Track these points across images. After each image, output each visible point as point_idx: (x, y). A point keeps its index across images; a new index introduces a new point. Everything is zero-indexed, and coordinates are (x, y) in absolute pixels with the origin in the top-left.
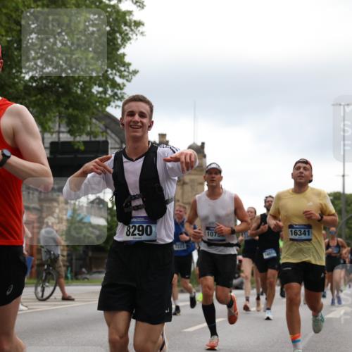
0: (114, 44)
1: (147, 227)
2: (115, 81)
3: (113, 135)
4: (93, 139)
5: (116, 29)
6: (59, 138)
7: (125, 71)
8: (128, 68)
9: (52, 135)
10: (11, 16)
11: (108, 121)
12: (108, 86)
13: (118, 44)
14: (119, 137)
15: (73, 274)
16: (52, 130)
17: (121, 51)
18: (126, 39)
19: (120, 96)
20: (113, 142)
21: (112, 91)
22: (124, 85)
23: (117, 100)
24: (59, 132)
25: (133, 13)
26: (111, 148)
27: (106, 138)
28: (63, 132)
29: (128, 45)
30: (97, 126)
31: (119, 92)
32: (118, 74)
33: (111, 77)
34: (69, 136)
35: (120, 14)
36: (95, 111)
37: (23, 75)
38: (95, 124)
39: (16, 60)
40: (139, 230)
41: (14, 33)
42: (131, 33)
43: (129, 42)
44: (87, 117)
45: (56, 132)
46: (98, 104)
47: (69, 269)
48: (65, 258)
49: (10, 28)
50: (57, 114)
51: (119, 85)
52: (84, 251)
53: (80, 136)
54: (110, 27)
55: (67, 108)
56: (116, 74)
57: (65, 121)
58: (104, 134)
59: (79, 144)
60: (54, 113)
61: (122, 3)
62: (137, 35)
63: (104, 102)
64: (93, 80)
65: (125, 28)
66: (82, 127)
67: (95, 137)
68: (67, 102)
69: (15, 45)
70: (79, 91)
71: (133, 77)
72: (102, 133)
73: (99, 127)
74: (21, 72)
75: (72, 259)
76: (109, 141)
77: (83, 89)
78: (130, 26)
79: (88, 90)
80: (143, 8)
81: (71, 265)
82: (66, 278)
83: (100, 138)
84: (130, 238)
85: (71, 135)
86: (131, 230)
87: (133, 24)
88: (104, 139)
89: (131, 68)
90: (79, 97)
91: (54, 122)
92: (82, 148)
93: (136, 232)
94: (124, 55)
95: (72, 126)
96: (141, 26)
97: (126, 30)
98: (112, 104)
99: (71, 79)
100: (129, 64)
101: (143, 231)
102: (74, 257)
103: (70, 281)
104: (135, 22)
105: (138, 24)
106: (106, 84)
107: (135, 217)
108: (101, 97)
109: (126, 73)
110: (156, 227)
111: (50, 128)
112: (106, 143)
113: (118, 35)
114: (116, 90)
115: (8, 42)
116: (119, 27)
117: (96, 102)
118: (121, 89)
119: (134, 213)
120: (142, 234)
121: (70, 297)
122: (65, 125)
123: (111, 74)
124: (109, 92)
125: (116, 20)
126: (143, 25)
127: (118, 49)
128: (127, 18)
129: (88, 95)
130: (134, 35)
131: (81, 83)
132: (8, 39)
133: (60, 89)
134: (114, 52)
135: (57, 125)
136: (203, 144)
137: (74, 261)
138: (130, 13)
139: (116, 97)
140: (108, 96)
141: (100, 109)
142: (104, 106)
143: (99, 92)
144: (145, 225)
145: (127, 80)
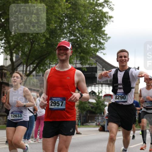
0: (100, 26)
1: (124, 96)
2: (101, 42)
3: (99, 65)
4: (91, 66)
5: (101, 20)
6: (76, 66)
7: (105, 37)
8: (106, 36)
9: (73, 65)
10: (57, 16)
11: (97, 59)
12: (97, 44)
13: (102, 26)
14: (102, 65)
15: (81, 123)
16: (73, 63)
17: (103, 29)
18: (105, 24)
19: (103, 48)
20: (99, 67)
21: (99, 46)
22: (104, 43)
23: (102, 49)
24: (76, 64)
25: (109, 13)
26: (99, 70)
27: (96, 65)
28: (78, 64)
29: (106, 26)
30: (92, 61)
31: (102, 46)
32: (102, 39)
33: (99, 40)
34: (80, 65)
35: (103, 13)
36: (91, 54)
37: (61, 40)
38: (92, 60)
39: (59, 34)
40: (121, 97)
41: (58, 23)
42: (108, 21)
43: (107, 25)
44: (88, 57)
45: (75, 64)
46: (93, 52)
47: (79, 121)
48: (78, 117)
49: (56, 21)
50: (76, 56)
51: (102, 43)
52: (86, 114)
53: (85, 65)
54: (99, 19)
55: (80, 53)
56: (101, 39)
57: (79, 59)
58: (96, 64)
59: (84, 68)
60: (74, 56)
61: (104, 8)
62: (110, 22)
63: (96, 51)
64: (91, 41)
65: (105, 19)
66: (86, 61)
67: (92, 65)
68: (80, 51)
69: (58, 28)
70: (85, 46)
71: (108, 40)
72: (94, 63)
73: (93, 61)
74: (61, 39)
75: (80, 117)
76: (98, 67)
77: (87, 46)
78: (107, 18)
79: (89, 46)
80: (113, 10)
81: (80, 119)
82: (78, 125)
84: (117, 100)
85: (81, 65)
86: (117, 97)
87: (109, 17)
88: (95, 66)
89: (108, 36)
90: (85, 49)
91: (74, 59)
92: (86, 70)
94: (105, 30)
95: (82, 61)
96: (112, 18)
97: (105, 20)
98: (99, 51)
99: (82, 41)
100: (107, 34)
101: (122, 98)
102: (82, 116)
103: (80, 126)
104: (109, 16)
105: (111, 17)
106: (97, 43)
108: (94, 49)
109: (105, 38)
110: (127, 96)
111: (72, 62)
112: (96, 68)
113: (102, 22)
114: (101, 46)
115: (55, 27)
116: (103, 19)
117: (92, 51)
118: (103, 45)
120: (122, 99)
121: (80, 133)
122: (79, 61)
123: (99, 39)
124: (98, 46)
125: (101, 16)
126: (113, 18)
127: (102, 28)
128: (106, 15)
129: (89, 48)
130: (109, 22)
131: (86, 43)
132: (55, 25)
133: (77, 46)
134: (100, 30)
135: (75, 61)
136: (138, 67)
137: (82, 118)
138: (107, 13)
139: (101, 48)
140: (97, 48)
141: (94, 53)
142: (96, 52)
143: (94, 47)
144: (123, 96)
145: (106, 41)
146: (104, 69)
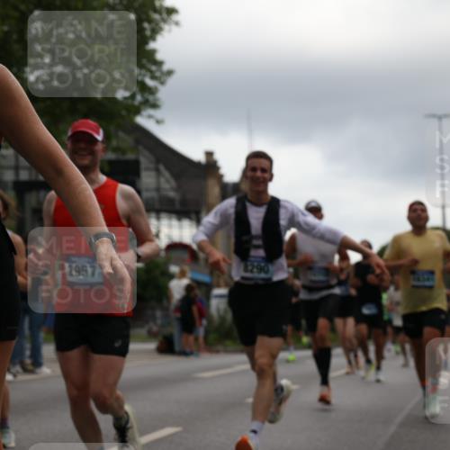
2: (146, 84)
7: (157, 70)
8: (161, 67)
11: (139, 134)
14: (154, 155)
18: (156, 31)
19: (152, 102)
22: (157, 89)
23: (150, 107)
29: (159, 38)
31: (150, 97)
32: (149, 74)
33: (140, 78)
36: (120, 121)
38: (123, 139)
40: (257, 268)
44: (112, 128)
46: (123, 112)
51: (150, 89)
56: (145, 75)
62: (170, 25)
63: (132, 110)
68: (85, 110)
72: (131, 149)
76: (142, 160)
83: (130, 156)
84: (248, 275)
88: (133, 157)
93: (255, 270)
97: (156, 18)
98: (143, 113)
105: (171, 11)
107: (254, 257)
109: (158, 74)
112: (136, 162)
113: (146, 25)
114: (147, 96)
116: (147, 14)
117: (121, 110)
119: (253, 253)
123: (140, 74)
124: (139, 98)
127: (147, 43)
130: (167, 25)
139: (148, 104)
140: (136, 103)
141: (127, 118)
143: (125, 98)
145: (160, 82)
146: (162, 168)
